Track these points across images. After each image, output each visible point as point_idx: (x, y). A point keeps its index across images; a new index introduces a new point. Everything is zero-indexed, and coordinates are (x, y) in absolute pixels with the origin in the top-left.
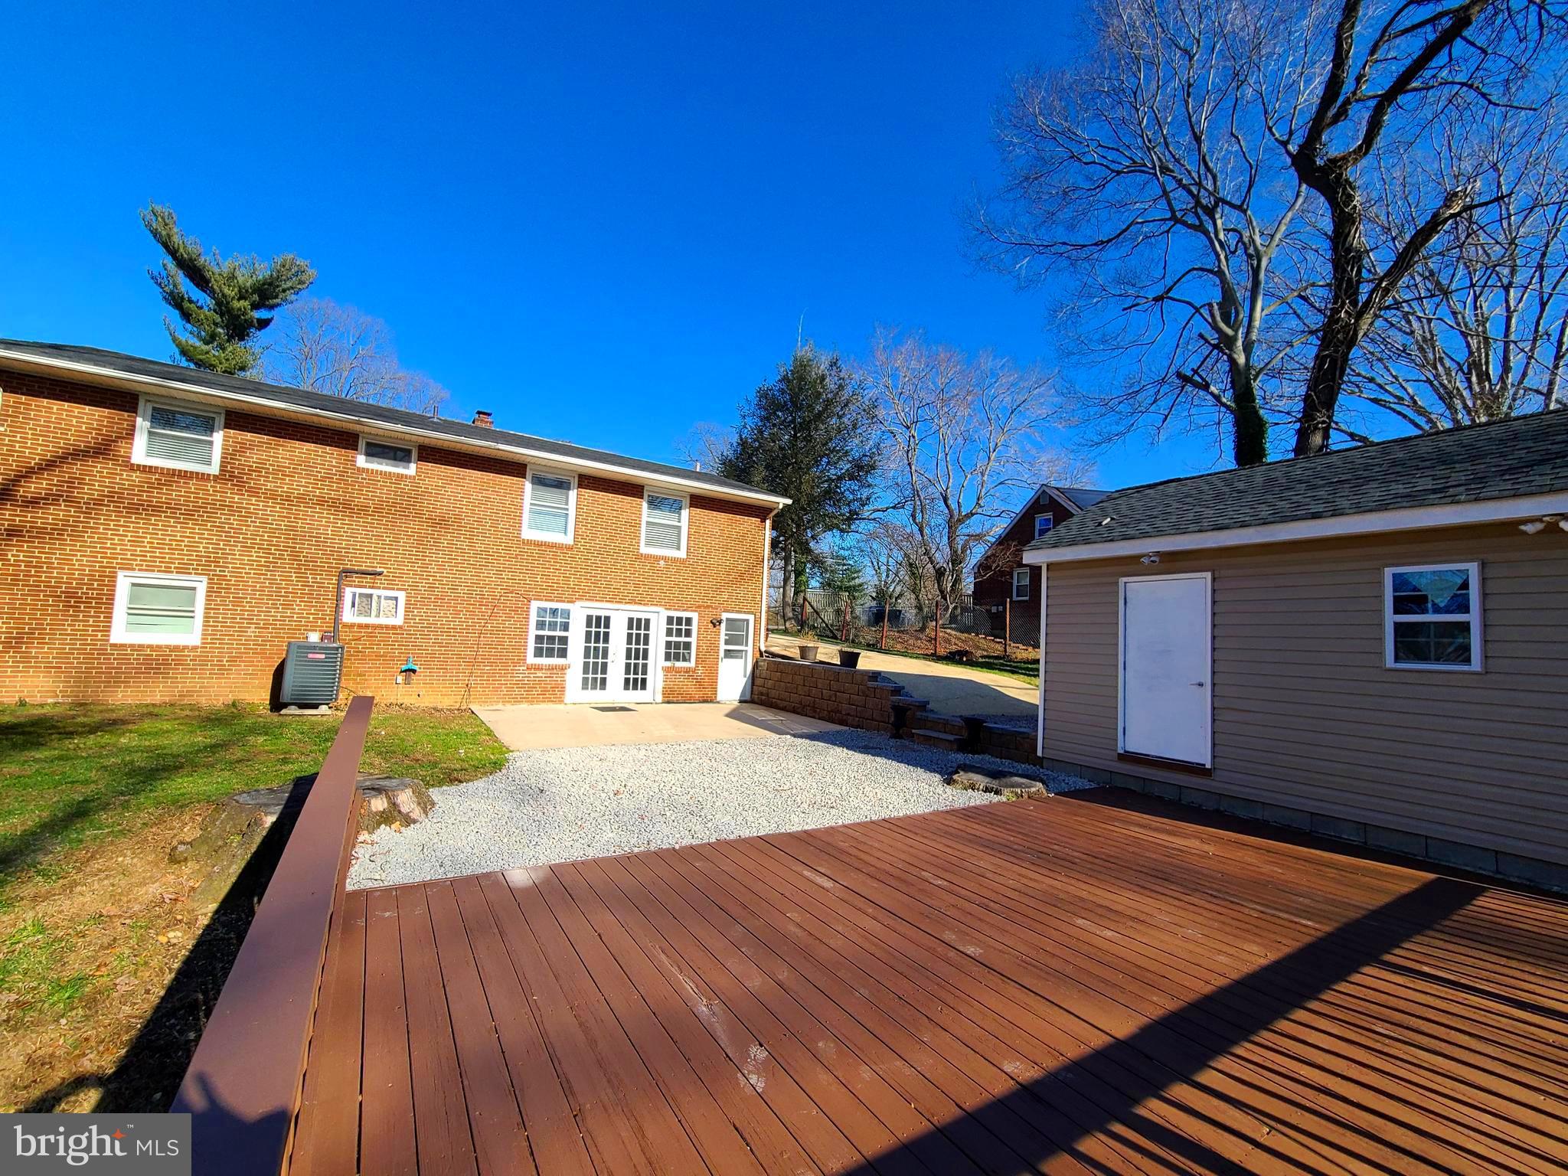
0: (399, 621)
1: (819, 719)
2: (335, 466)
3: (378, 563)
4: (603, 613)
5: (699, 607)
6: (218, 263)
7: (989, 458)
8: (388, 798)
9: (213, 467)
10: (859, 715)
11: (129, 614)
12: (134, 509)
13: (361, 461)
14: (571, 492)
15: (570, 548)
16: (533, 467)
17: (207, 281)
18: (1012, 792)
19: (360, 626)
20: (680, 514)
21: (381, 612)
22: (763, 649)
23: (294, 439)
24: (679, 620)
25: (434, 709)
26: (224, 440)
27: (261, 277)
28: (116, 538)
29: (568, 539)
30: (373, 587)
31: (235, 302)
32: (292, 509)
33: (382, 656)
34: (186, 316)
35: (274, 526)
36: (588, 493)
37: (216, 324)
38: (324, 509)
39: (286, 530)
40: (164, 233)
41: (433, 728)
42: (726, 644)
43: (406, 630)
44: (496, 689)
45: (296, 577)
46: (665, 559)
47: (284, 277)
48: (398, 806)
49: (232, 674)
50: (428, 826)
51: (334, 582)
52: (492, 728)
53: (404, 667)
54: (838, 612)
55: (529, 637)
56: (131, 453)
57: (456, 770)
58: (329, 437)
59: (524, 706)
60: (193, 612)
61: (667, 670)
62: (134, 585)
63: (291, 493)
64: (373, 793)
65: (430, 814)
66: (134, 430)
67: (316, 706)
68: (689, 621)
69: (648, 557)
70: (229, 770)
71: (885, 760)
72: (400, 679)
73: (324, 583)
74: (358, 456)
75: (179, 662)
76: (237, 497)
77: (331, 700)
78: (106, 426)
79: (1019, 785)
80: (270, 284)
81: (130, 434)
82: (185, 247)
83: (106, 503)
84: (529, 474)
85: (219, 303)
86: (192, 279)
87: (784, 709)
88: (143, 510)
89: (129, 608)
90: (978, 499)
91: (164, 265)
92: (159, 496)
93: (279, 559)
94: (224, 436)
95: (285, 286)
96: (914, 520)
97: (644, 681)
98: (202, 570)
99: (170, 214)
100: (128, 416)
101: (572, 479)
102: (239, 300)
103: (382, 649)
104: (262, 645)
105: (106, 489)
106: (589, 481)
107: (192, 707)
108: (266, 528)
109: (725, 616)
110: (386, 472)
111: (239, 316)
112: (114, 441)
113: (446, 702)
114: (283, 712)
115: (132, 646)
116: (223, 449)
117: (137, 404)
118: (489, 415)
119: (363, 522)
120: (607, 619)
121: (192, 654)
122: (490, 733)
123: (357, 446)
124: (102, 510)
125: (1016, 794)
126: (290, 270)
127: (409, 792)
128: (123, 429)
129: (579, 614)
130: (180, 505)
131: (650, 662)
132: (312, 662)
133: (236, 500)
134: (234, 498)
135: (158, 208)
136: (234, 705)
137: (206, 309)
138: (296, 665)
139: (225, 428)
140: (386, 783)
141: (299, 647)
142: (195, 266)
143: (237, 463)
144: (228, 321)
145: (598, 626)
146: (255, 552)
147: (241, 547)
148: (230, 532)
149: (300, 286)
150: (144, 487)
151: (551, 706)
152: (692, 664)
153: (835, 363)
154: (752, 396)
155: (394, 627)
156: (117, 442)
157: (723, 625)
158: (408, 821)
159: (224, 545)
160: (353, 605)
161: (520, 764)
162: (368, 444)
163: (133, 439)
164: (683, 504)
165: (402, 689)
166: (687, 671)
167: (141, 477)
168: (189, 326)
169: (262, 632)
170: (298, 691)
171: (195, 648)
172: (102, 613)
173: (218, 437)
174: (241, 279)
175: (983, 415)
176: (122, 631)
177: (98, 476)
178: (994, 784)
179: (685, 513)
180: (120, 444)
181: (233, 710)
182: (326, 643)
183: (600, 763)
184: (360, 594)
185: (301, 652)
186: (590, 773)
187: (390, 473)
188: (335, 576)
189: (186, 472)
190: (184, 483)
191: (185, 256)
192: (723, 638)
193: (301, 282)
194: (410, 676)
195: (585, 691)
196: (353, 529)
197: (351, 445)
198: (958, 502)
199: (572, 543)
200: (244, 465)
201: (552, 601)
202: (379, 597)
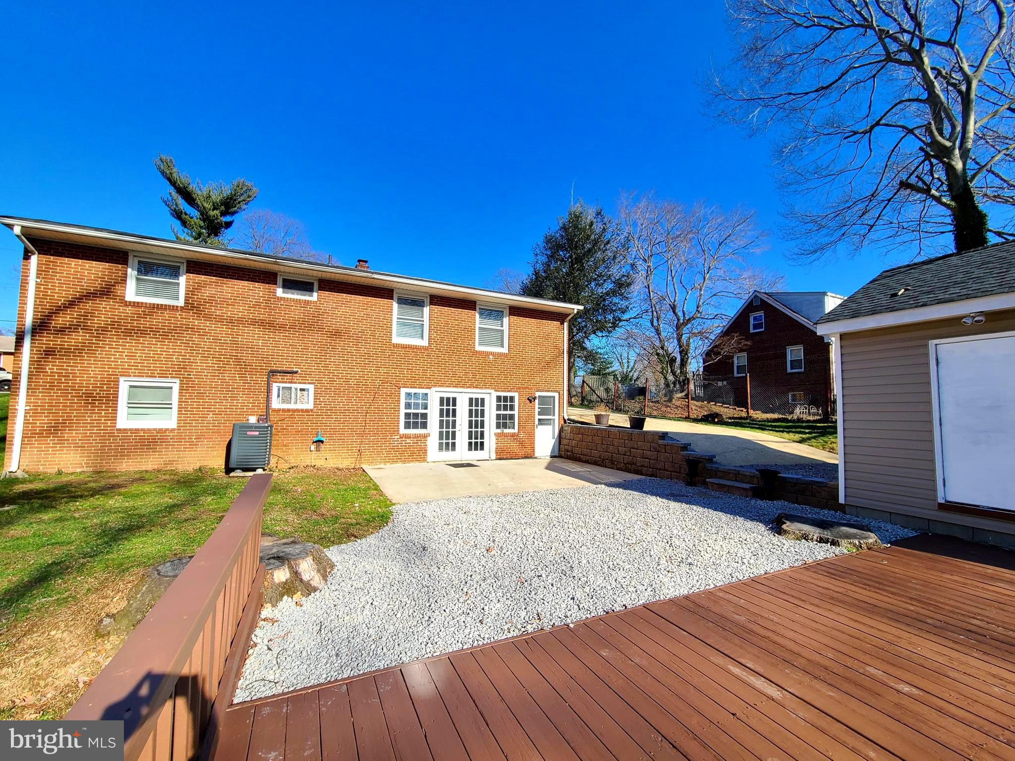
0: (310, 406)
1: (617, 469)
2: (262, 297)
3: (294, 365)
4: (451, 395)
5: (519, 388)
6: (201, 188)
7: (704, 278)
8: (291, 567)
9: (180, 301)
10: (652, 466)
11: (129, 407)
12: (128, 333)
13: (280, 292)
14: (425, 308)
15: (425, 348)
16: (398, 291)
17: (194, 200)
18: (850, 543)
19: (284, 410)
20: (503, 321)
21: (298, 400)
22: (566, 418)
23: (233, 279)
24: (505, 398)
25: (337, 469)
26: (186, 282)
27: (225, 195)
28: (118, 354)
29: (424, 343)
30: (291, 383)
31: (211, 212)
32: (234, 329)
33: (300, 432)
34: (184, 223)
35: (222, 341)
36: (437, 308)
37: (201, 227)
38: (256, 328)
39: (230, 344)
40: (168, 172)
41: (335, 484)
42: (539, 415)
43: (315, 412)
44: (379, 453)
45: (239, 377)
46: (492, 354)
47: (239, 194)
48: (300, 574)
49: (198, 448)
50: (327, 594)
51: (265, 379)
52: (378, 484)
53: (315, 439)
54: (607, 390)
55: (400, 415)
56: (125, 294)
57: (352, 524)
58: (257, 276)
59: (400, 465)
60: (171, 404)
61: (497, 435)
62: (131, 387)
63: (233, 317)
64: (277, 563)
65: (329, 579)
66: (126, 277)
67: (254, 470)
68: (512, 399)
69: (481, 353)
70: (176, 530)
71: (701, 509)
72: (313, 447)
73: (258, 381)
74: (278, 289)
75: (163, 440)
76: (196, 321)
77: (265, 464)
78: (107, 275)
79: (854, 536)
80: (231, 198)
81: (124, 280)
82: (180, 180)
83: (109, 329)
84: (395, 296)
85: (202, 214)
86: (186, 200)
87: (587, 462)
88: (134, 333)
89: (129, 403)
90: (698, 307)
91: (170, 193)
92: (145, 323)
93: (227, 364)
94: (186, 279)
95: (239, 200)
96: (652, 324)
97: (482, 444)
98: (175, 374)
99: (171, 160)
100: (122, 267)
101: (425, 299)
102: (213, 210)
103: (300, 426)
104: (218, 426)
105: (109, 320)
106: (438, 300)
107: (173, 473)
108: (217, 343)
109: (537, 394)
110: (297, 299)
111: (214, 221)
112: (112, 286)
113: (346, 462)
114: (232, 474)
115: (131, 430)
116: (186, 288)
117: (128, 259)
118: (366, 262)
119: (283, 336)
120: (454, 399)
121: (171, 434)
122: (376, 488)
123: (276, 281)
124: (107, 334)
125: (855, 545)
126: (242, 189)
127: (310, 559)
128: (119, 276)
129: (435, 395)
130: (159, 329)
131: (486, 430)
132: (250, 437)
133: (196, 324)
134: (195, 322)
135: (164, 158)
136: (200, 469)
137: (195, 218)
138: (239, 440)
139: (187, 273)
140: (289, 549)
141: (241, 427)
142: (187, 191)
143: (196, 297)
144: (208, 224)
145: (448, 405)
146: (210, 360)
147: (201, 357)
148: (193, 347)
149: (249, 199)
150: (134, 317)
151: (417, 464)
152: (516, 430)
153: (600, 213)
154: (541, 241)
155: (307, 411)
156: (115, 286)
157: (537, 401)
158: (309, 589)
159: (189, 356)
160: (279, 396)
161: (402, 518)
162: (284, 280)
163: (126, 284)
164: (504, 313)
165: (314, 454)
166: (513, 435)
167: (132, 310)
168: (186, 230)
169: (217, 417)
170: (241, 459)
171: (173, 430)
172: (110, 407)
173: (183, 280)
174: (213, 197)
175: (699, 248)
176: (125, 420)
177: (104, 312)
178: (827, 534)
179: (506, 320)
180: (117, 287)
181: (199, 473)
182: (262, 424)
183: (465, 516)
184: (283, 387)
185: (242, 431)
186: (460, 526)
187: (300, 300)
188: (265, 375)
189: (162, 305)
190: (161, 313)
191: (181, 185)
192: (537, 410)
193: (249, 197)
194: (319, 445)
195: (441, 453)
196: (276, 341)
197: (272, 281)
198: (683, 311)
199: (427, 345)
200: (200, 299)
201: (416, 387)
202: (296, 389)
